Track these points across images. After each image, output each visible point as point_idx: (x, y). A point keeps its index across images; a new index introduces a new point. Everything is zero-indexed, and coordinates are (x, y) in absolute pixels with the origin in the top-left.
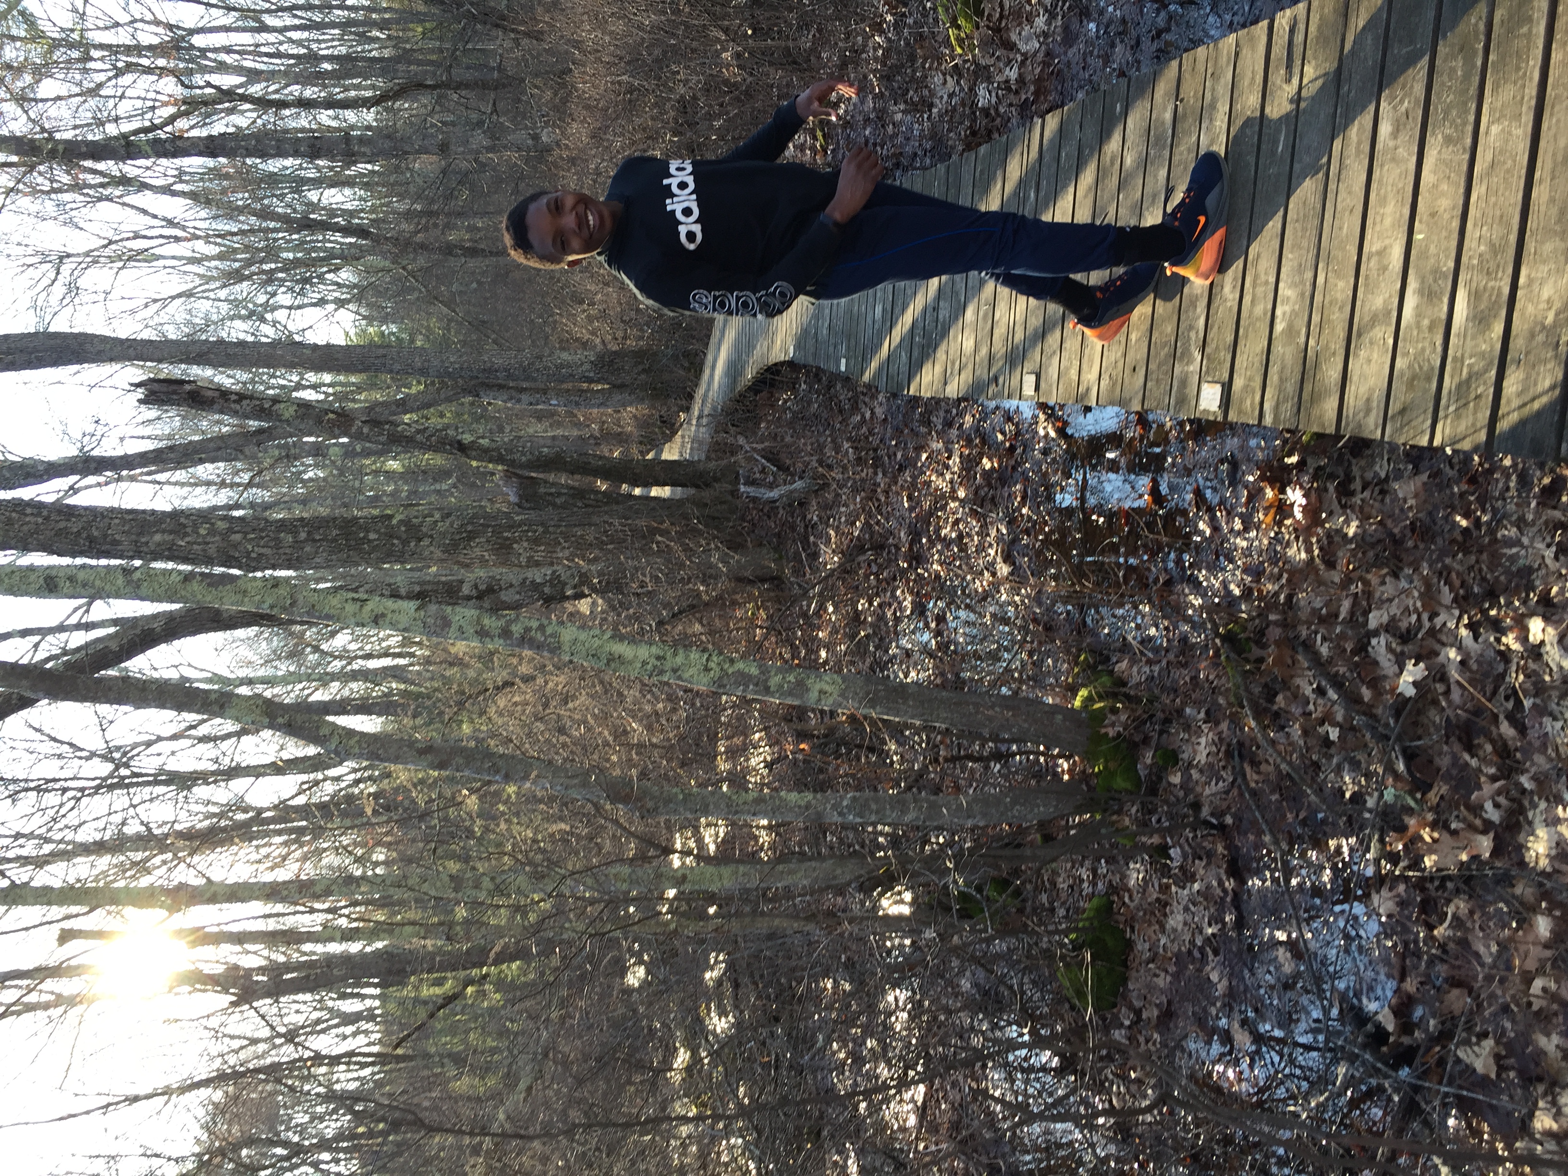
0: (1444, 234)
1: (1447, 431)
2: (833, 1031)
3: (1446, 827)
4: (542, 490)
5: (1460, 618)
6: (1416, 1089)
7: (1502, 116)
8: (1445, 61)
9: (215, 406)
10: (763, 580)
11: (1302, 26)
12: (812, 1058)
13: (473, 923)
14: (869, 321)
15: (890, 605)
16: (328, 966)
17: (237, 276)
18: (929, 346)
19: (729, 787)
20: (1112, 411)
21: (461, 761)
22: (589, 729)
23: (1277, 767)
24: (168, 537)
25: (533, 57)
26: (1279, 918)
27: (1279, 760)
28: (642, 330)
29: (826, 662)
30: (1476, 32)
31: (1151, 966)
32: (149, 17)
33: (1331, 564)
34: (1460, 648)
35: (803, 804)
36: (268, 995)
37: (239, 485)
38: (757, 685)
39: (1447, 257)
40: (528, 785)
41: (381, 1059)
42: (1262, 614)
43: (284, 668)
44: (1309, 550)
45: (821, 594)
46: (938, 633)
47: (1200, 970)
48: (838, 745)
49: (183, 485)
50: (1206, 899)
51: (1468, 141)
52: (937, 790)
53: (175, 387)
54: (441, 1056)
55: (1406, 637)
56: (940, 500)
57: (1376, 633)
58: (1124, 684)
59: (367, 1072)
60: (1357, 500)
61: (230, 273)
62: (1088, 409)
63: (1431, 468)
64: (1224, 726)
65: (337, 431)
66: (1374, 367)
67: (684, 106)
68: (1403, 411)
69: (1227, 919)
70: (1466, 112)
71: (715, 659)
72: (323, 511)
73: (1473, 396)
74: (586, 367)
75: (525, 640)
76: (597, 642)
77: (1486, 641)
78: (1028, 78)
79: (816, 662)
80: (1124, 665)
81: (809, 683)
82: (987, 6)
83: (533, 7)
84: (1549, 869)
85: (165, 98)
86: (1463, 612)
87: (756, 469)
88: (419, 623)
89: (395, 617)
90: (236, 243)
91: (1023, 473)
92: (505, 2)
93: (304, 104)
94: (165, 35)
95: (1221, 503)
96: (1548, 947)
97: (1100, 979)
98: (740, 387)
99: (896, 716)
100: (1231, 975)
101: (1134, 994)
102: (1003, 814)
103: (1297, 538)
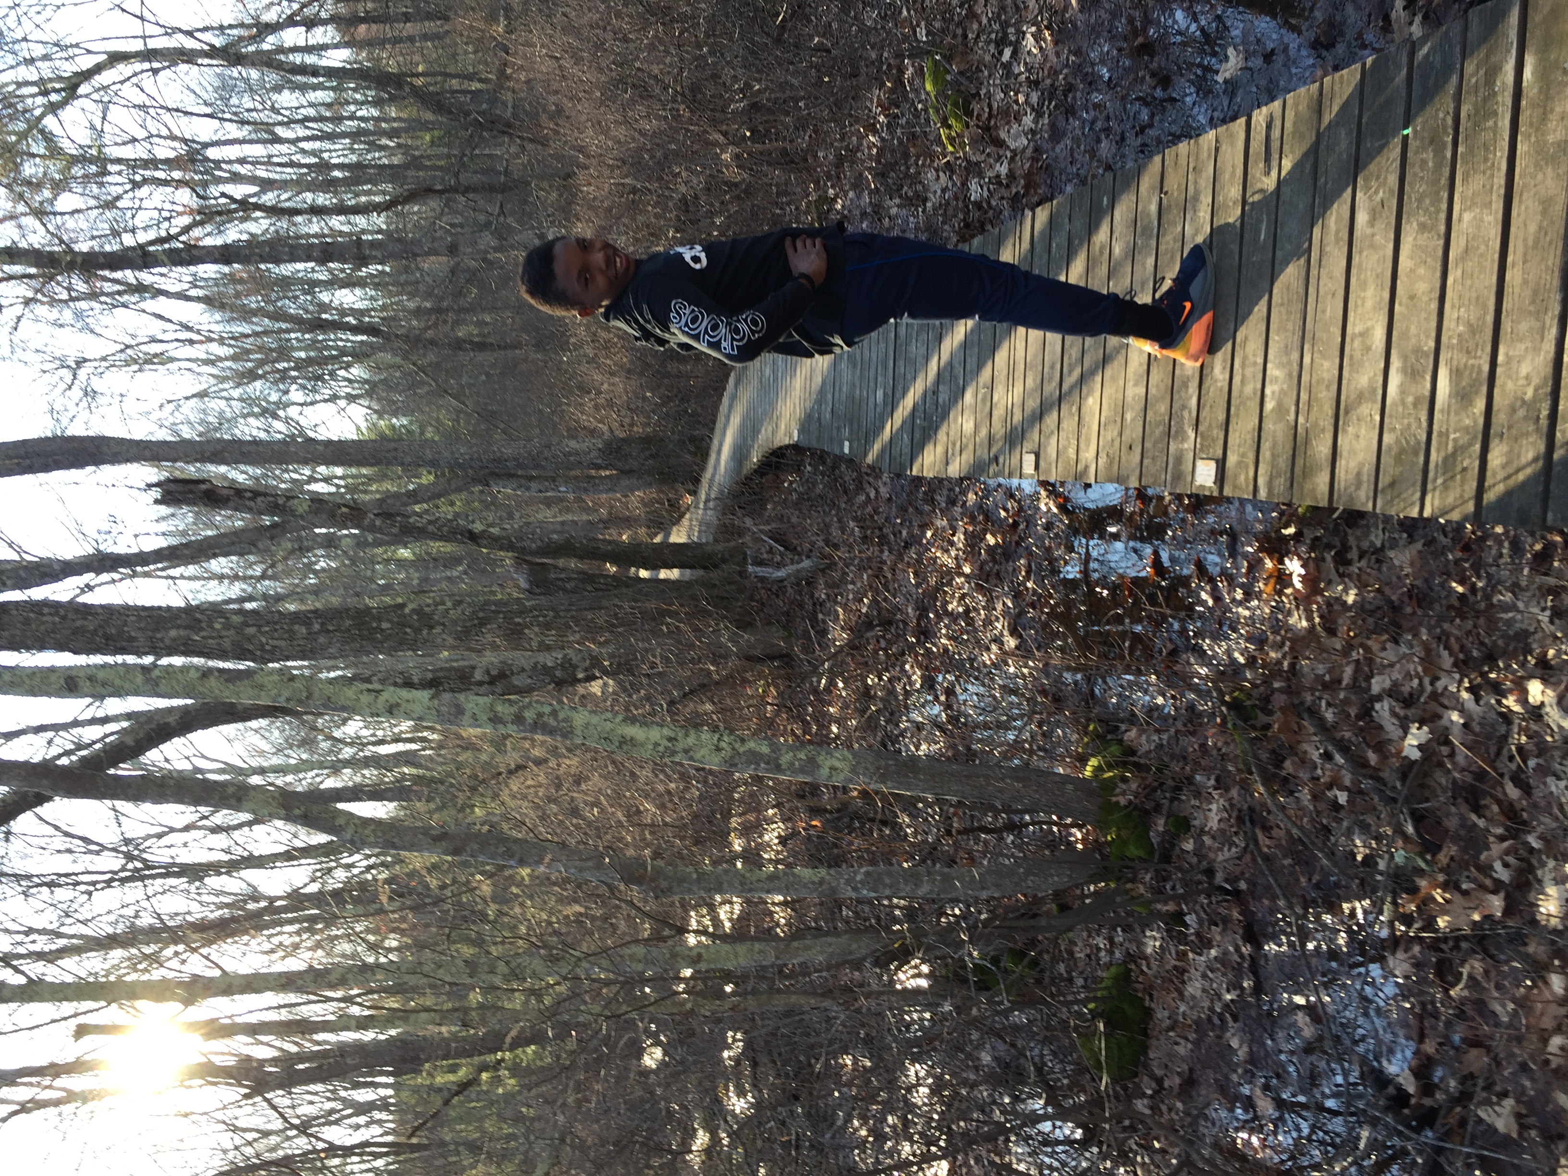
0: (1423, 315)
1: (1437, 502)
2: (854, 1109)
3: (1457, 888)
4: (552, 576)
5: (1460, 682)
6: (1439, 1151)
7: (1474, 204)
8: (1416, 154)
9: (231, 504)
10: (772, 658)
11: (1278, 123)
12: (833, 1137)
13: (488, 1008)
14: (871, 405)
15: (899, 680)
16: (342, 1056)
17: (252, 376)
18: (930, 428)
19: (743, 864)
20: (1111, 487)
21: (476, 847)
22: (602, 811)
23: (1288, 832)
24: (182, 633)
25: (538, 162)
26: (1297, 983)
27: (1289, 825)
28: (648, 417)
29: (837, 737)
30: (1445, 127)
31: (1171, 1034)
32: (165, 132)
33: (1332, 632)
34: (1462, 711)
35: (816, 880)
36: (281, 1087)
37: (251, 577)
38: (767, 763)
39: (1427, 337)
40: (542, 869)
41: (395, 1149)
42: (1267, 680)
43: (295, 756)
44: (1310, 619)
45: (830, 670)
46: (948, 706)
47: (1219, 1037)
48: (852, 819)
49: (198, 579)
50: (1223, 965)
51: (1442, 228)
52: (951, 862)
53: (191, 487)
54: (457, 1144)
55: (1408, 701)
56: (947, 575)
57: (1379, 698)
58: (1133, 753)
59: (380, 1163)
60: (1354, 569)
61: (243, 373)
62: (1088, 486)
63: (1426, 536)
64: (1234, 792)
65: (348, 523)
66: (1362, 443)
67: (685, 204)
68: (1392, 484)
69: (1245, 985)
70: (1440, 200)
71: (726, 738)
72: (335, 601)
73: (1459, 468)
74: (594, 454)
75: (538, 725)
76: (609, 726)
77: (1488, 703)
78: (1018, 172)
79: (827, 736)
80: (1133, 733)
81: (820, 759)
82: (976, 107)
83: (537, 114)
84: (1560, 927)
85: (180, 209)
86: (1463, 675)
87: (763, 550)
88: (434, 712)
89: (410, 706)
90: (248, 343)
91: (1027, 548)
92: (510, 110)
93: (316, 211)
94: (182, 149)
95: (1222, 573)
96: (1562, 1004)
97: (1120, 1049)
98: (746, 470)
99: (907, 790)
100: (1251, 1041)
101: (1155, 1063)
102: (1017, 885)
103: (1298, 606)
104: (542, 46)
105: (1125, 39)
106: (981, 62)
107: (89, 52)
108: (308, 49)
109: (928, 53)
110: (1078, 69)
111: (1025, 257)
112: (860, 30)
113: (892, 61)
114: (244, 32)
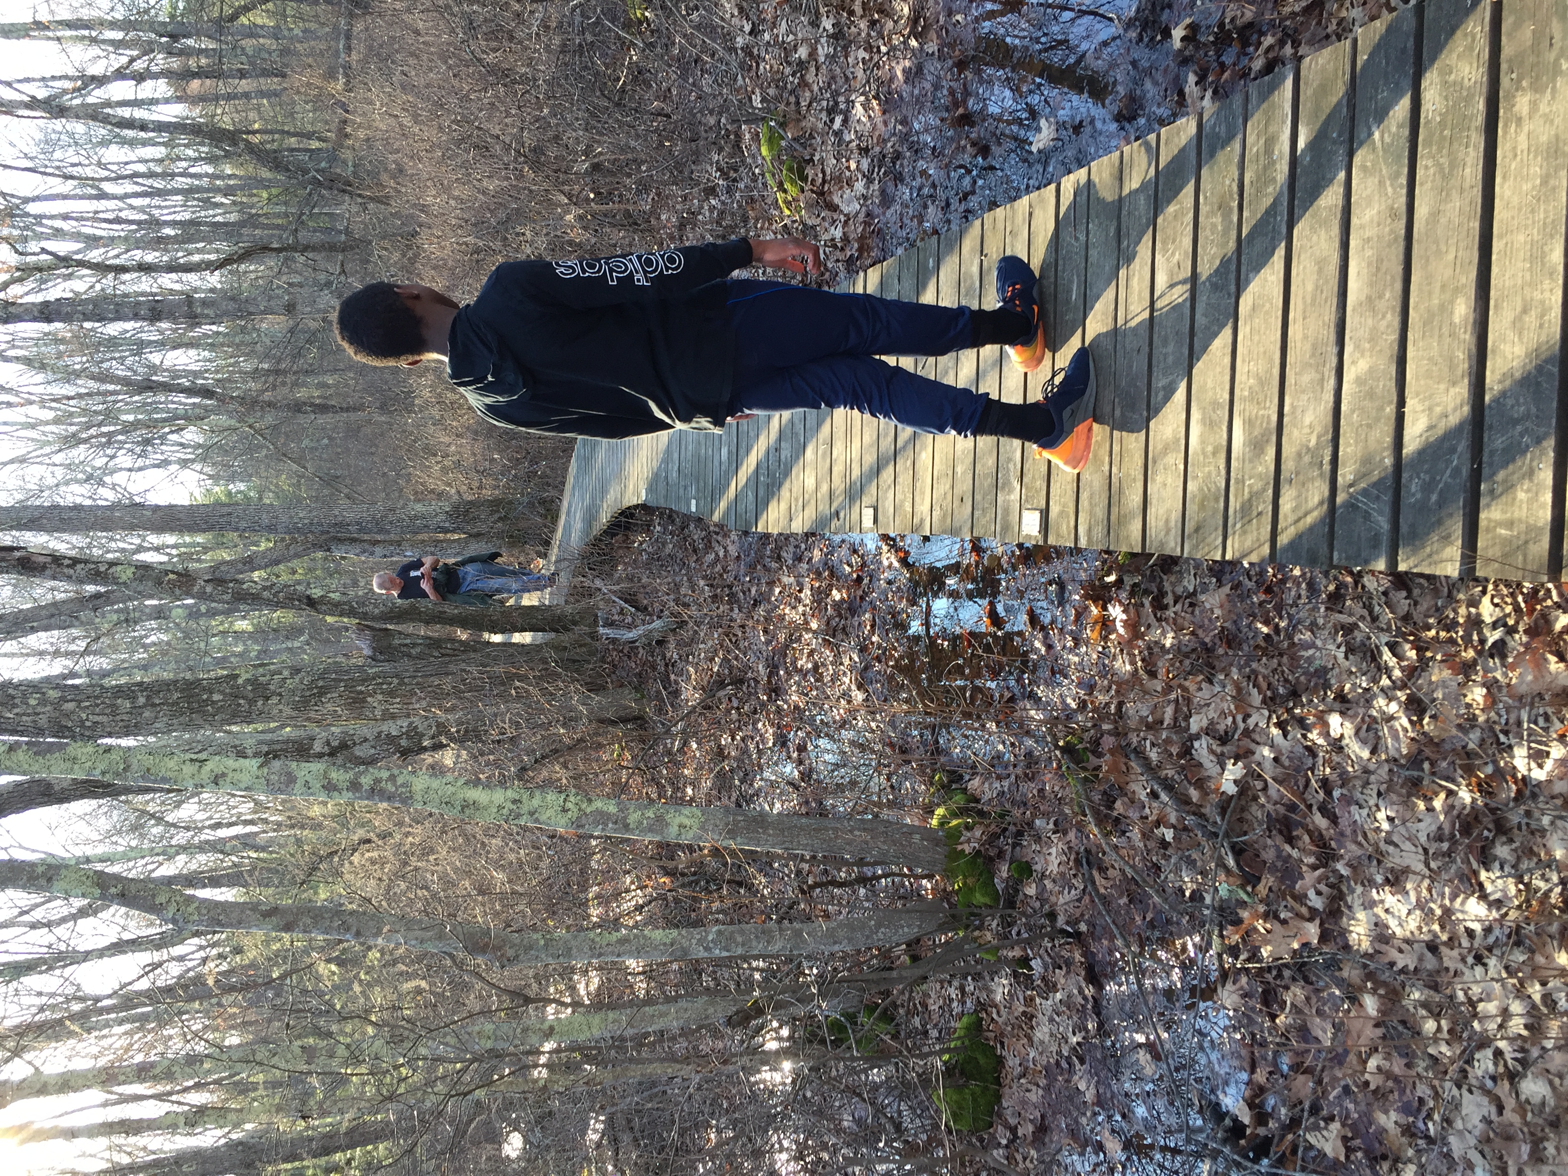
0: (1218, 369)
1: (1237, 546)
3: (1276, 917)
4: (397, 642)
5: (1270, 718)
8: (1207, 217)
9: (48, 572)
10: (625, 720)
11: (1084, 189)
14: (716, 463)
15: (752, 738)
16: (177, 1163)
17: (72, 441)
18: (773, 485)
20: (947, 540)
21: (309, 922)
23: (1122, 871)
25: (380, 220)
26: (1136, 1021)
27: (1123, 865)
28: (497, 480)
29: (692, 799)
30: (1231, 191)
31: (1023, 1081)
33: (1153, 674)
34: (1272, 746)
35: (668, 941)
37: (74, 653)
38: (616, 823)
39: (1222, 390)
42: (1097, 724)
43: (125, 842)
44: (1133, 663)
45: (683, 731)
46: (800, 762)
47: (1068, 1081)
48: (708, 882)
49: (13, 655)
50: (1068, 1008)
51: (1232, 288)
52: (807, 920)
55: (1224, 739)
56: (795, 633)
57: (1197, 737)
58: (977, 801)
60: (1170, 613)
61: (66, 437)
62: (924, 539)
63: (1232, 580)
64: (1072, 835)
65: (177, 592)
66: (1169, 491)
68: (1197, 530)
69: (1090, 1027)
71: (572, 799)
72: (165, 675)
73: (1255, 513)
74: (442, 517)
75: (376, 792)
76: (451, 789)
77: (1294, 738)
78: (852, 236)
79: (682, 799)
80: (975, 783)
81: (668, 817)
82: (810, 172)
83: (378, 173)
84: (1371, 951)
86: (1271, 712)
87: (614, 611)
88: (261, 781)
89: (237, 776)
90: (73, 406)
91: (871, 602)
92: (350, 169)
93: (145, 268)
95: (1053, 622)
96: (1377, 1025)
97: (975, 1100)
98: (596, 531)
99: (758, 845)
100: (1098, 1082)
101: (1009, 1111)
102: (868, 937)
103: (1122, 651)
104: (382, 105)
105: (947, 110)
106: (814, 129)
108: (137, 103)
109: (763, 119)
110: (905, 138)
112: (698, 97)
113: (729, 127)
114: (68, 85)
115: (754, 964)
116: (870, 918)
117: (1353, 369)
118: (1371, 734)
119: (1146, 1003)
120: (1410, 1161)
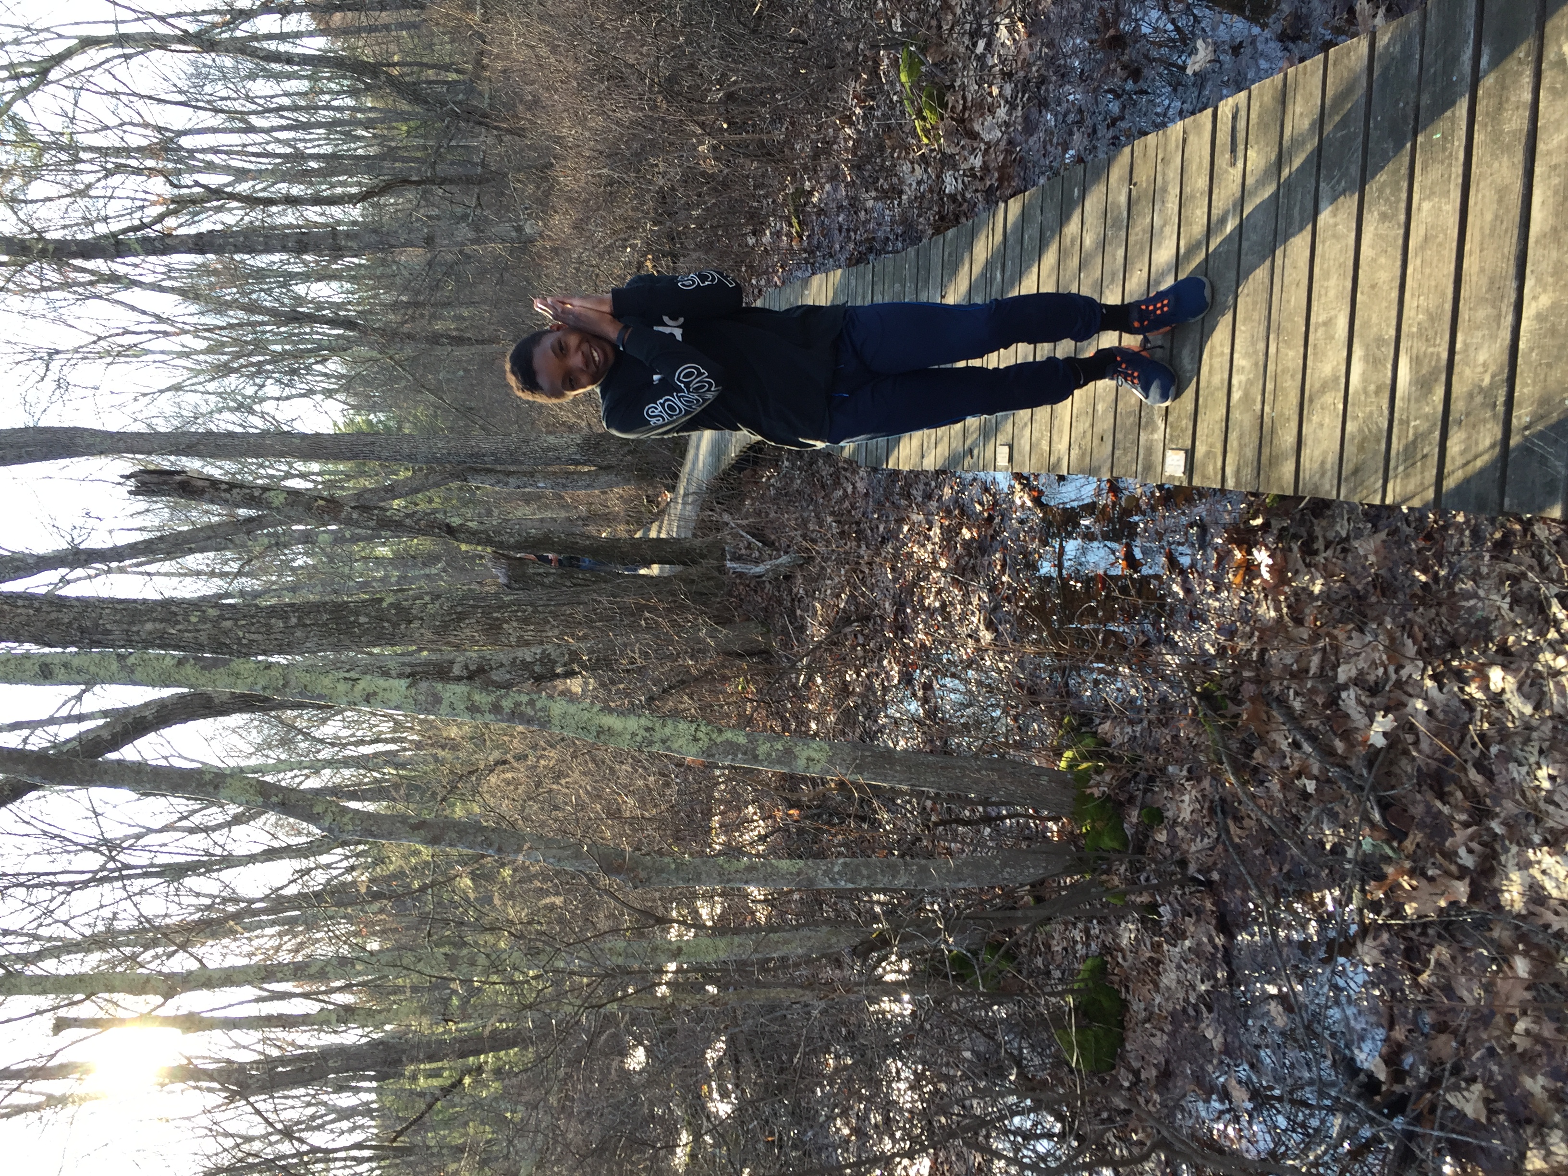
0: (1384, 304)
1: (1398, 490)
3: (1423, 874)
4: (531, 571)
5: (1424, 670)
6: (1410, 1136)
7: (1433, 193)
8: (1376, 143)
9: (207, 496)
10: (751, 654)
11: (1243, 113)
12: (816, 1136)
15: (877, 675)
16: (322, 1059)
17: (224, 370)
20: (1083, 480)
21: (454, 836)
23: (1259, 822)
24: (158, 626)
25: (515, 153)
26: (1269, 972)
27: (1260, 815)
29: (816, 734)
30: (1404, 118)
31: (1147, 1025)
32: (137, 119)
33: (1299, 622)
34: (1426, 699)
35: (794, 871)
36: (264, 1090)
37: (228, 574)
38: (745, 754)
39: (1388, 326)
40: (521, 858)
41: (381, 1152)
42: (1237, 670)
43: (274, 756)
44: (1278, 609)
45: (808, 666)
46: (925, 701)
47: (1195, 1028)
49: (172, 574)
50: (1197, 956)
51: (1402, 217)
52: (929, 856)
53: (166, 478)
54: (441, 1150)
55: (1374, 690)
56: (923, 571)
57: (1345, 687)
58: (1108, 745)
60: (1320, 559)
61: (218, 366)
62: (1061, 478)
63: (1389, 526)
64: (1206, 783)
65: (326, 517)
66: (1326, 431)
67: (663, 197)
68: (1356, 471)
69: (1219, 975)
70: (1400, 190)
71: (703, 728)
72: (313, 597)
73: (1419, 456)
74: (573, 449)
75: (516, 715)
76: (586, 715)
77: (1451, 691)
78: (992, 165)
79: (806, 733)
80: (1107, 726)
81: (797, 750)
82: (950, 99)
83: (514, 106)
84: (1524, 912)
85: (154, 198)
86: (1426, 664)
87: (741, 545)
88: (411, 700)
89: (387, 695)
90: (225, 336)
91: (1002, 542)
92: (487, 101)
93: (291, 201)
94: (154, 137)
95: (1193, 565)
96: (1528, 988)
97: (1097, 1041)
98: (724, 465)
99: (884, 781)
100: (1226, 1031)
101: (1132, 1055)
102: (993, 876)
103: (1266, 597)
104: (519, 35)
105: (1097, 31)
106: (955, 54)
107: (60, 36)
108: (282, 37)
109: (903, 44)
110: (1051, 61)
111: (999, 249)
112: (836, 23)
113: (867, 53)
114: (217, 18)
115: (875, 897)
116: (996, 858)
117: (1534, 304)
118: (1535, 689)
119: (1280, 956)
120: (1556, 1126)
